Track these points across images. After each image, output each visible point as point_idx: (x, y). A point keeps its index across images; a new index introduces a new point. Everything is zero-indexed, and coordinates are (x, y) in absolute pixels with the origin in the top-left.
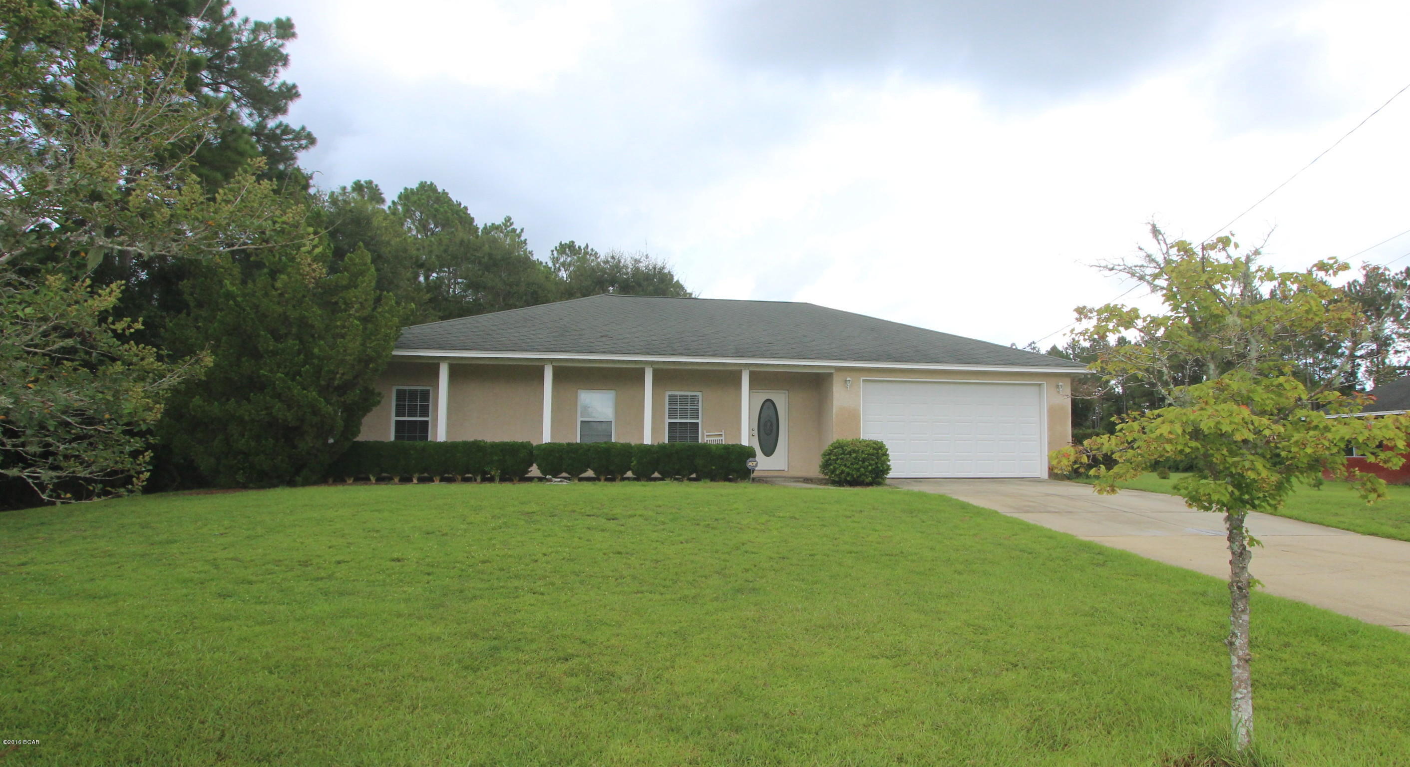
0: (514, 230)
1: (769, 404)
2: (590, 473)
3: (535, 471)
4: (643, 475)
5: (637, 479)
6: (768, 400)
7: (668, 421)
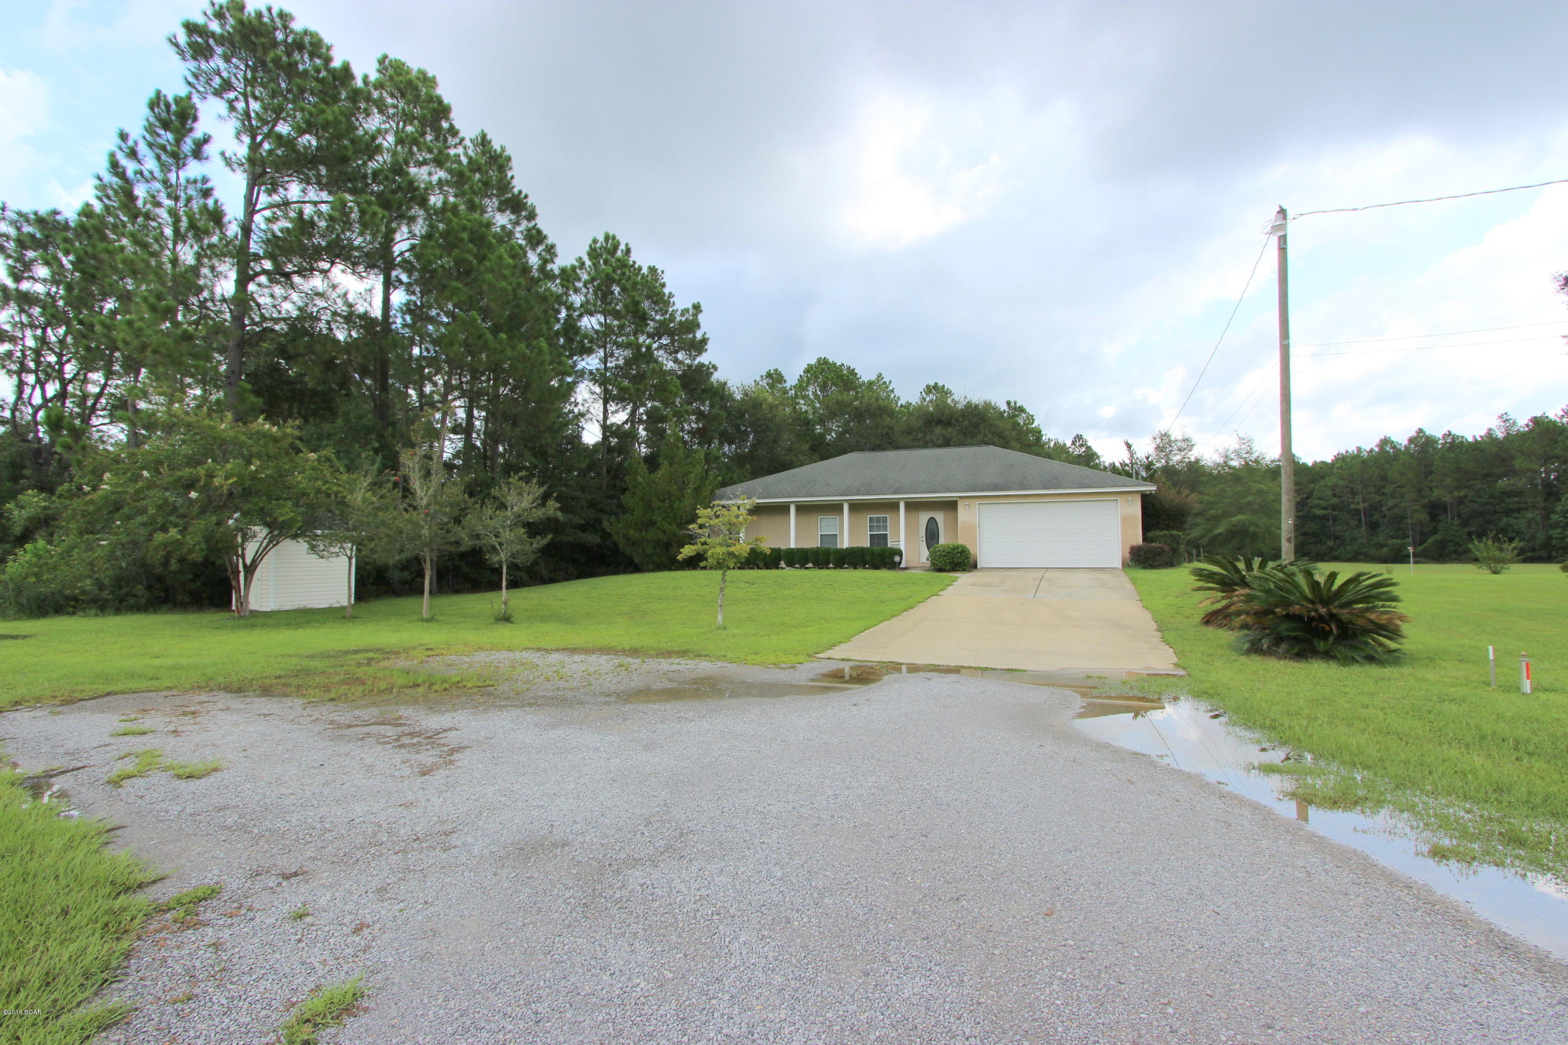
0: (885, 383)
1: (932, 521)
2: (810, 565)
3: (782, 564)
4: (839, 565)
5: (835, 568)
6: (932, 518)
7: (869, 533)
